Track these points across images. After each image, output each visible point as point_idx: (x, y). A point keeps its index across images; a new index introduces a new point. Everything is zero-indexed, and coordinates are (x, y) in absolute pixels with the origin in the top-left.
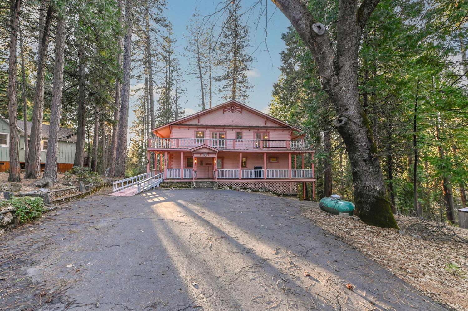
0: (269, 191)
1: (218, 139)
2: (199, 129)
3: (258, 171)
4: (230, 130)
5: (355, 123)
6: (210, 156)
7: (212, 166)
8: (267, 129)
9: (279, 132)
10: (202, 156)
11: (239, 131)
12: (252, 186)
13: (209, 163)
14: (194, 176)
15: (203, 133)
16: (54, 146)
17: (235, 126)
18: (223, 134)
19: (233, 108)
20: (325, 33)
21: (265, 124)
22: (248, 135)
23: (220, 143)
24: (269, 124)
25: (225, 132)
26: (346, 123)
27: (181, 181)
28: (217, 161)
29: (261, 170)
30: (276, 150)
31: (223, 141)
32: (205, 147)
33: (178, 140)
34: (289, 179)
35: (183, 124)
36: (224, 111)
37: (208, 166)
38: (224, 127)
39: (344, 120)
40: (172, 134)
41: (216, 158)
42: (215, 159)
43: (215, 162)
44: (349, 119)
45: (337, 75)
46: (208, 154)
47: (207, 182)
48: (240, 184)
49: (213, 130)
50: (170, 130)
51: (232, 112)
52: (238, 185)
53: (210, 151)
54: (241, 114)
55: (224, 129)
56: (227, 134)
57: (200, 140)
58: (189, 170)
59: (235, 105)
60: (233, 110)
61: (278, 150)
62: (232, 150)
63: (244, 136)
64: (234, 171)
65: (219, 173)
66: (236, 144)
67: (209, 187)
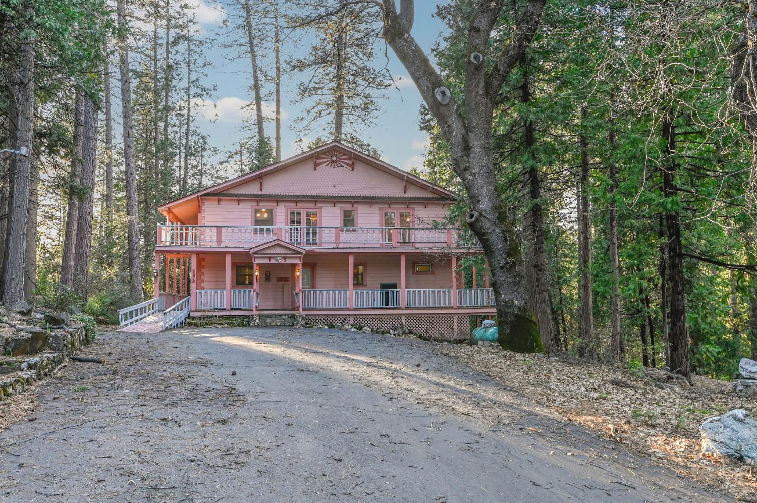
0: (410, 332)
1: (303, 226)
2: (261, 204)
3: (387, 293)
4: (329, 205)
5: (488, 220)
6: (289, 261)
7: (290, 282)
8: (409, 202)
9: (436, 209)
10: (273, 261)
11: (348, 207)
12: (376, 324)
13: (282, 276)
14: (255, 304)
15: (270, 212)
16: (21, 247)
17: (340, 197)
18: (315, 214)
19: (334, 159)
20: (449, 102)
21: (405, 192)
22: (368, 217)
23: (308, 234)
24: (413, 193)
25: (318, 210)
26: (477, 220)
27: (228, 313)
28: (303, 274)
29: (395, 290)
30: (425, 249)
31: (315, 230)
32: (278, 245)
33: (219, 228)
34: (452, 308)
35: (227, 192)
36: (316, 166)
37: (282, 282)
38: (316, 200)
39: (476, 215)
40: (203, 215)
41: (301, 265)
42: (297, 268)
43: (298, 274)
44: (481, 215)
46: (285, 258)
47: (281, 315)
48: (350, 319)
49: (293, 205)
50: (199, 206)
51: (334, 167)
52: (346, 322)
53: (289, 252)
54: (353, 170)
55: (315, 202)
56: (323, 215)
57: (265, 229)
58: (242, 291)
59: (340, 153)
60: (336, 162)
61: (430, 248)
62: (333, 248)
63: (359, 218)
64: (337, 292)
65: (307, 297)
66: (341, 235)
67: (287, 324)
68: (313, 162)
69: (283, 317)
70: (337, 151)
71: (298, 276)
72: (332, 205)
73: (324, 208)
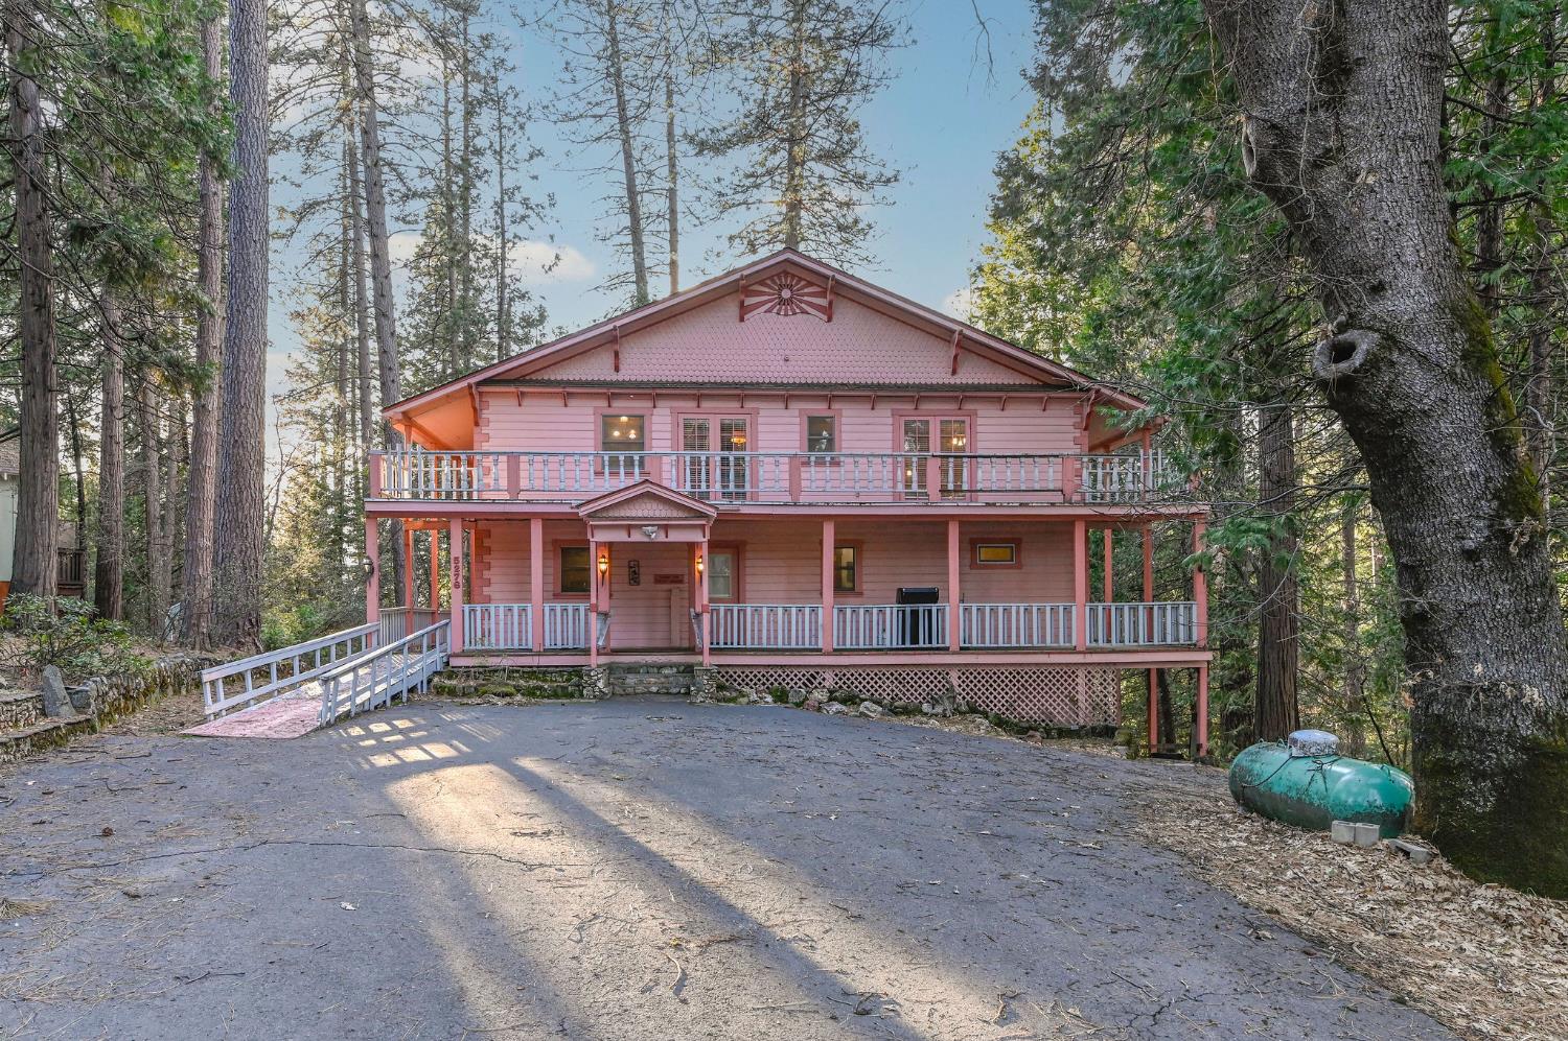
0: (973, 710)
1: (715, 452)
2: (617, 404)
3: (915, 614)
4: (773, 405)
5: (1423, 359)
6: (675, 536)
7: (685, 586)
8: (962, 395)
9: (1026, 412)
10: (637, 537)
11: (818, 408)
12: (888, 689)
13: (667, 571)
14: (596, 640)
15: (639, 422)
17: (801, 386)
18: (741, 429)
19: (786, 294)
21: (954, 372)
22: (865, 432)
23: (725, 473)
24: (974, 374)
25: (748, 417)
26: (1373, 363)
27: (534, 661)
28: (712, 564)
29: (934, 607)
30: (1009, 506)
31: (739, 461)
32: (648, 494)
33: (513, 458)
34: (1074, 651)
35: (539, 376)
36: (744, 311)
37: (667, 586)
38: (743, 392)
39: (1365, 344)
40: (484, 430)
41: (705, 547)
42: (698, 554)
43: (701, 567)
44: (1390, 340)
45: (1334, 104)
46: (666, 528)
47: (661, 667)
48: (826, 676)
49: (691, 405)
50: (475, 409)
51: (786, 315)
52: (816, 683)
53: (675, 513)
54: (830, 320)
55: (742, 398)
56: (760, 428)
57: (622, 458)
58: (570, 607)
59: (801, 279)
60: (789, 302)
61: (1021, 505)
62: (785, 505)
63: (844, 436)
64: (794, 610)
65: (722, 622)
66: (803, 475)
67: (675, 691)
68: (737, 303)
69: (666, 671)
70: (793, 276)
71: (701, 573)
72: (782, 406)
73: (762, 413)
